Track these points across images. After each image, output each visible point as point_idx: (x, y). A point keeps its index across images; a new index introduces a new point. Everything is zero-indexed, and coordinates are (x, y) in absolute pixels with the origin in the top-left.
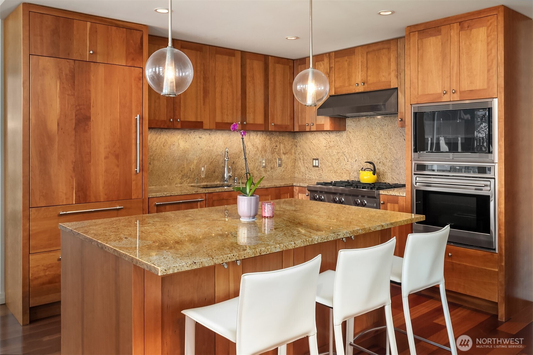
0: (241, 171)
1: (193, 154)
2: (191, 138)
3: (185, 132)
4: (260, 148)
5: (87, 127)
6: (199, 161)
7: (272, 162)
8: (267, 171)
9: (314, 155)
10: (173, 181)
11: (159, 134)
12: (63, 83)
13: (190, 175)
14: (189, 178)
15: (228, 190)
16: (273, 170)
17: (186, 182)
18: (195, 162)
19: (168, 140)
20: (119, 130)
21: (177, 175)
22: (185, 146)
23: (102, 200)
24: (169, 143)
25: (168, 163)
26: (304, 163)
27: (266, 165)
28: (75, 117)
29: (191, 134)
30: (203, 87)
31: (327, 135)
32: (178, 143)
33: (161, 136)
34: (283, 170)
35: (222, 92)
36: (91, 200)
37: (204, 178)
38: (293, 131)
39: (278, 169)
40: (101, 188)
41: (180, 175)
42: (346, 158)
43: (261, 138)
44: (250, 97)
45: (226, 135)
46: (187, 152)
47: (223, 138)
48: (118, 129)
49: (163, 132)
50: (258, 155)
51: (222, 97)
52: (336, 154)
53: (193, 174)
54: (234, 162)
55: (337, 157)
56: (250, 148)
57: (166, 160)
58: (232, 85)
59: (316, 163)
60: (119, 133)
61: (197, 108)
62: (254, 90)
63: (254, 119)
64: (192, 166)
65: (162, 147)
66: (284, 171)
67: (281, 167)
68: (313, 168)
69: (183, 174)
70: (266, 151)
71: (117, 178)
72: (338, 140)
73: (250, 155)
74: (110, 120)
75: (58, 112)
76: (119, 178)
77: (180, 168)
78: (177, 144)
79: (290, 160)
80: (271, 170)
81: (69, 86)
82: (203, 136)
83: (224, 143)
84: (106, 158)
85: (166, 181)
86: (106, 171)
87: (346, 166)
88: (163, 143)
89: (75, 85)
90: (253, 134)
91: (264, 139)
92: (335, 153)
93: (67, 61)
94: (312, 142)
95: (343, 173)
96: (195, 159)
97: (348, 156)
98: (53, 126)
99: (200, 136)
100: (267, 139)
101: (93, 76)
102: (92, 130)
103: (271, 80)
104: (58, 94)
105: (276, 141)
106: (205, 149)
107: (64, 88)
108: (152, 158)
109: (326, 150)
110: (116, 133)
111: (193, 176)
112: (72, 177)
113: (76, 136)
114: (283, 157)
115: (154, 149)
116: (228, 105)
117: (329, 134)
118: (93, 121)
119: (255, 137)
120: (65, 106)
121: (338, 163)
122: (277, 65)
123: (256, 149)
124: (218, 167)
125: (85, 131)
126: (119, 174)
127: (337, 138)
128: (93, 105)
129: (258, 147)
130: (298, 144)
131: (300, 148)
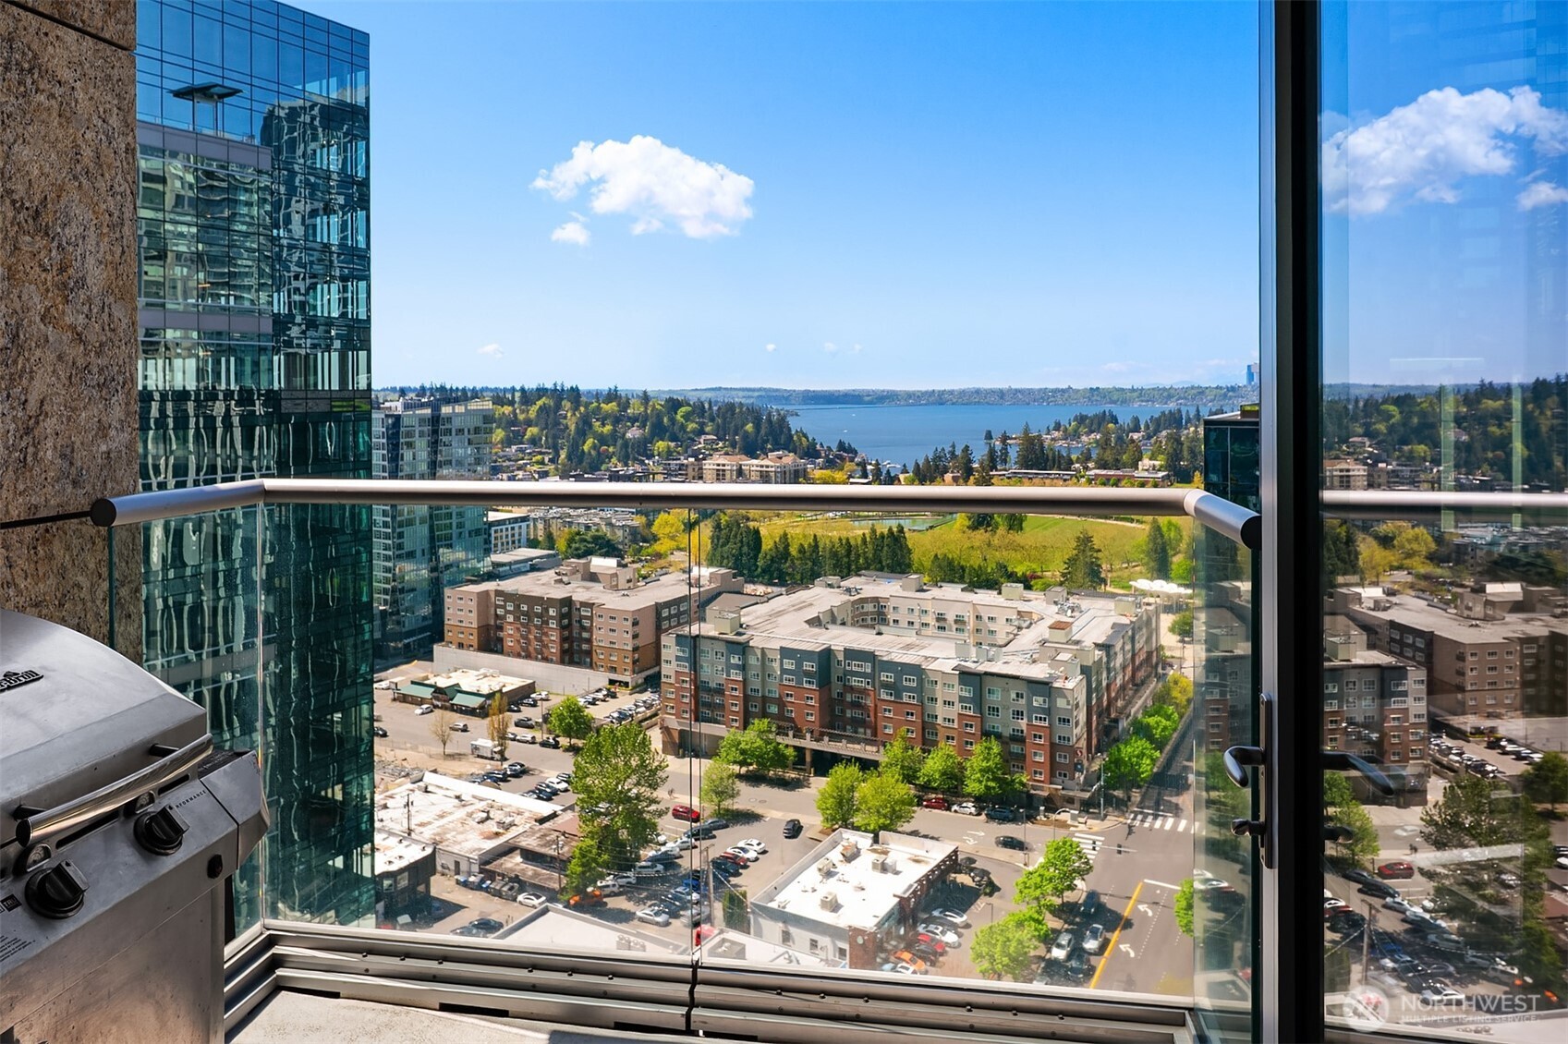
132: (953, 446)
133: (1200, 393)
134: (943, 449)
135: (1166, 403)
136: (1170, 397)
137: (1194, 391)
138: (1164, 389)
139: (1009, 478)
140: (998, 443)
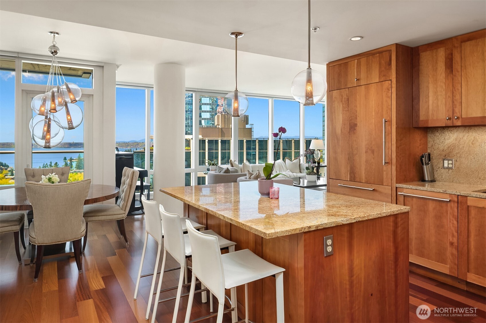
5: (355, 131)
11: (467, 132)
12: (343, 104)
19: (478, 138)
23: (364, 181)
24: (480, 141)
25: (478, 161)
28: (349, 124)
33: (468, 134)
40: (363, 172)
48: (373, 131)
49: (473, 129)
57: (475, 158)
60: (374, 134)
65: (471, 145)
74: (368, 125)
75: (341, 123)
76: (374, 167)
81: (346, 105)
84: (366, 152)
86: (366, 161)
88: (472, 141)
89: (349, 104)
93: (345, 90)
98: (339, 131)
101: (358, 96)
102: (358, 132)
104: (341, 111)
107: (343, 107)
108: (458, 155)
110: (372, 134)
112: (348, 163)
113: (349, 137)
115: (461, 146)
118: (358, 126)
120: (344, 118)
125: (354, 133)
126: (374, 164)
128: (358, 115)
132: (51, 163)
133: (137, 144)
134: (47, 164)
135: (127, 147)
136: (128, 145)
137: (136, 144)
138: (126, 143)
139: (73, 173)
140: (68, 161)
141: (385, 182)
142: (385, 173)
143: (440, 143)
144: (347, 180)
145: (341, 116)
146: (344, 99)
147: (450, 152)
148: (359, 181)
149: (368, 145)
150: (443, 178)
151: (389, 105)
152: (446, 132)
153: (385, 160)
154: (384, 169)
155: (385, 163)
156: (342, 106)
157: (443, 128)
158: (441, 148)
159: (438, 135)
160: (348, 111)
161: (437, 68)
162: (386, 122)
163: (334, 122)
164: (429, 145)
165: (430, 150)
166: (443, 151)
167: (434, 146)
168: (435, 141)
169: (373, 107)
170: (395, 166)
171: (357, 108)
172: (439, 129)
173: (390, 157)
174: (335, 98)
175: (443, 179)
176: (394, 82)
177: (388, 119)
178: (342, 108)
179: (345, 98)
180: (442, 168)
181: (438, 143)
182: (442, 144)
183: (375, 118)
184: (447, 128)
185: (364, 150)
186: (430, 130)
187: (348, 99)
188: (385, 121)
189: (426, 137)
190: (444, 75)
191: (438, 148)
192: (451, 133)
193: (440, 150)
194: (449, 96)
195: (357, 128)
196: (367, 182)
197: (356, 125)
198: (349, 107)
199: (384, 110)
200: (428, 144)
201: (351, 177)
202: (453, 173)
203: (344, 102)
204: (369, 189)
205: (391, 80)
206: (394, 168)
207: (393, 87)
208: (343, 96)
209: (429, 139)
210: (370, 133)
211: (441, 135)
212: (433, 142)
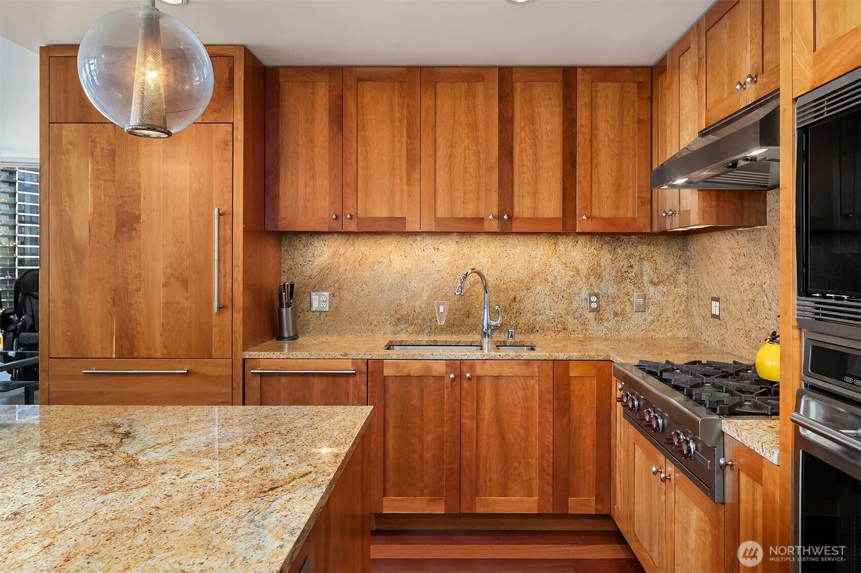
0: (534, 317)
1: (421, 279)
2: (416, 250)
3: (403, 239)
4: (584, 269)
5: (134, 232)
6: (433, 293)
7: (617, 302)
8: (602, 320)
9: (713, 290)
10: (378, 328)
11: (352, 243)
12: (97, 163)
13: (414, 320)
14: (412, 325)
15: (422, 358)
16: (620, 319)
17: (405, 331)
18: (425, 296)
19: (368, 254)
20: (188, 235)
21: (387, 317)
22: (404, 265)
23: (159, 355)
24: (371, 259)
25: (368, 295)
26: (699, 306)
27: (599, 305)
28: (116, 216)
29: (416, 243)
30: (407, 150)
31: (733, 238)
32: (388, 260)
33: (354, 247)
34: (649, 320)
35: (451, 156)
36: (141, 354)
37: (445, 327)
38: (649, 231)
39: (635, 316)
40: (157, 334)
41: (393, 319)
42: (766, 302)
43: (586, 250)
44: (522, 161)
45: (496, 244)
46: (407, 276)
47: (488, 250)
48: (186, 234)
49: (360, 239)
50: (580, 284)
51: (450, 166)
52: (748, 288)
53: (421, 318)
54: (515, 298)
55: (750, 296)
56: (557, 269)
57: (364, 290)
58: (478, 141)
59: (715, 308)
60: (188, 242)
61: (392, 191)
62: (535, 145)
63: (535, 208)
64: (418, 304)
65: (357, 267)
66: (653, 322)
67: (643, 313)
68: (711, 320)
69: (399, 316)
70: (599, 277)
71: (185, 320)
72: (753, 252)
73: (558, 284)
74: (173, 219)
75: (89, 210)
76: (188, 319)
77: (393, 306)
78: (386, 261)
79: (671, 298)
80: (616, 319)
81: (106, 167)
82: (443, 247)
83: (490, 260)
84: (166, 284)
85: (365, 328)
86: (166, 306)
87: (767, 321)
88: (359, 259)
89: (115, 165)
90: (564, 240)
91: (595, 252)
92: (747, 286)
93: (103, 127)
94: (710, 257)
95: (762, 341)
96: (425, 289)
97: (770, 295)
98: (81, 231)
99: (436, 246)
100: (602, 252)
101: (145, 147)
102: (142, 236)
103: (582, 119)
104: (90, 180)
105: (631, 256)
106: (448, 271)
107: (98, 170)
108: (337, 285)
109: (733, 277)
110: (183, 242)
111: (420, 321)
112: (110, 314)
113: (116, 247)
114: (651, 290)
115: (341, 269)
116: (467, 182)
117: (737, 237)
118: (144, 221)
119: (570, 245)
120: (101, 199)
121: (753, 311)
122: (601, 85)
123: (572, 273)
124: (477, 306)
125: (131, 238)
126: (188, 313)
127: (750, 245)
128: (144, 195)
129: (579, 267)
130: (691, 262)
131: (693, 272)
141: (215, 351)
142: (215, 330)
143: (306, 263)
144: (109, 357)
145: (90, 194)
146: (99, 150)
147: (323, 280)
148: (144, 355)
149: (172, 267)
150: (310, 329)
151: (227, 179)
152: (316, 242)
153: (219, 301)
154: (214, 321)
155: (220, 308)
156: (93, 168)
157: (311, 235)
158: (308, 273)
159: (301, 248)
160: (113, 181)
161: (313, 119)
162: (221, 217)
163: (68, 208)
164: (285, 267)
165: (286, 278)
166: (310, 277)
167: (293, 268)
168: (295, 260)
169: (186, 180)
170: (241, 313)
171: (140, 176)
172: (304, 237)
173: (229, 294)
174: (69, 143)
175: (311, 331)
176: (239, 128)
177: (225, 208)
178: (93, 172)
179: (103, 149)
180: (308, 311)
181: (301, 263)
182: (308, 265)
183: (190, 204)
184: (318, 235)
185: (160, 280)
186: (286, 239)
187: (113, 153)
188: (220, 214)
189: (279, 251)
190: (326, 132)
191: (302, 273)
192: (325, 244)
193: (306, 276)
194: (335, 176)
195: (141, 227)
196: (167, 357)
197: (136, 219)
198: (114, 171)
199: (214, 188)
200: (282, 266)
201: (120, 347)
202: (327, 319)
203: (99, 158)
204: (177, 372)
205: (233, 123)
206: (238, 317)
207: (237, 140)
208: (96, 143)
209: (285, 256)
210: (177, 240)
211: (306, 247)
212: (292, 260)
